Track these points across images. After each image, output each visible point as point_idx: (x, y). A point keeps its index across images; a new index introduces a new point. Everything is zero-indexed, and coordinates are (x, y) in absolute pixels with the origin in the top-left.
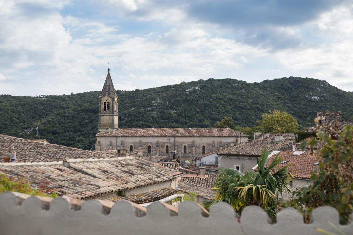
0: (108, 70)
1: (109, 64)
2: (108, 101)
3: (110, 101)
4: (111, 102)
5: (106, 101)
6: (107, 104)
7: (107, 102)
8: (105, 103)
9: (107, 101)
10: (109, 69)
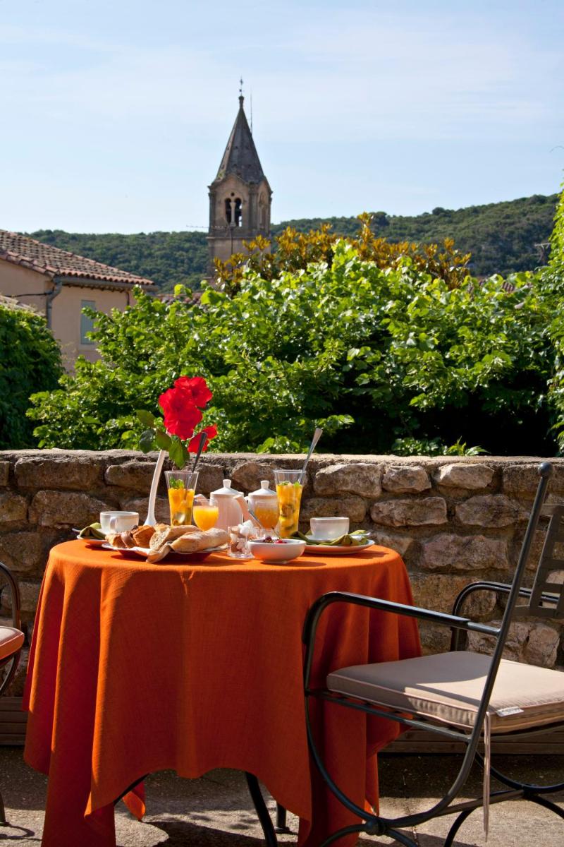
0: (238, 101)
1: (242, 82)
2: (237, 195)
3: (244, 196)
4: (247, 198)
5: (229, 196)
6: (233, 204)
7: (233, 199)
8: (228, 201)
9: (233, 194)
10: (241, 99)
